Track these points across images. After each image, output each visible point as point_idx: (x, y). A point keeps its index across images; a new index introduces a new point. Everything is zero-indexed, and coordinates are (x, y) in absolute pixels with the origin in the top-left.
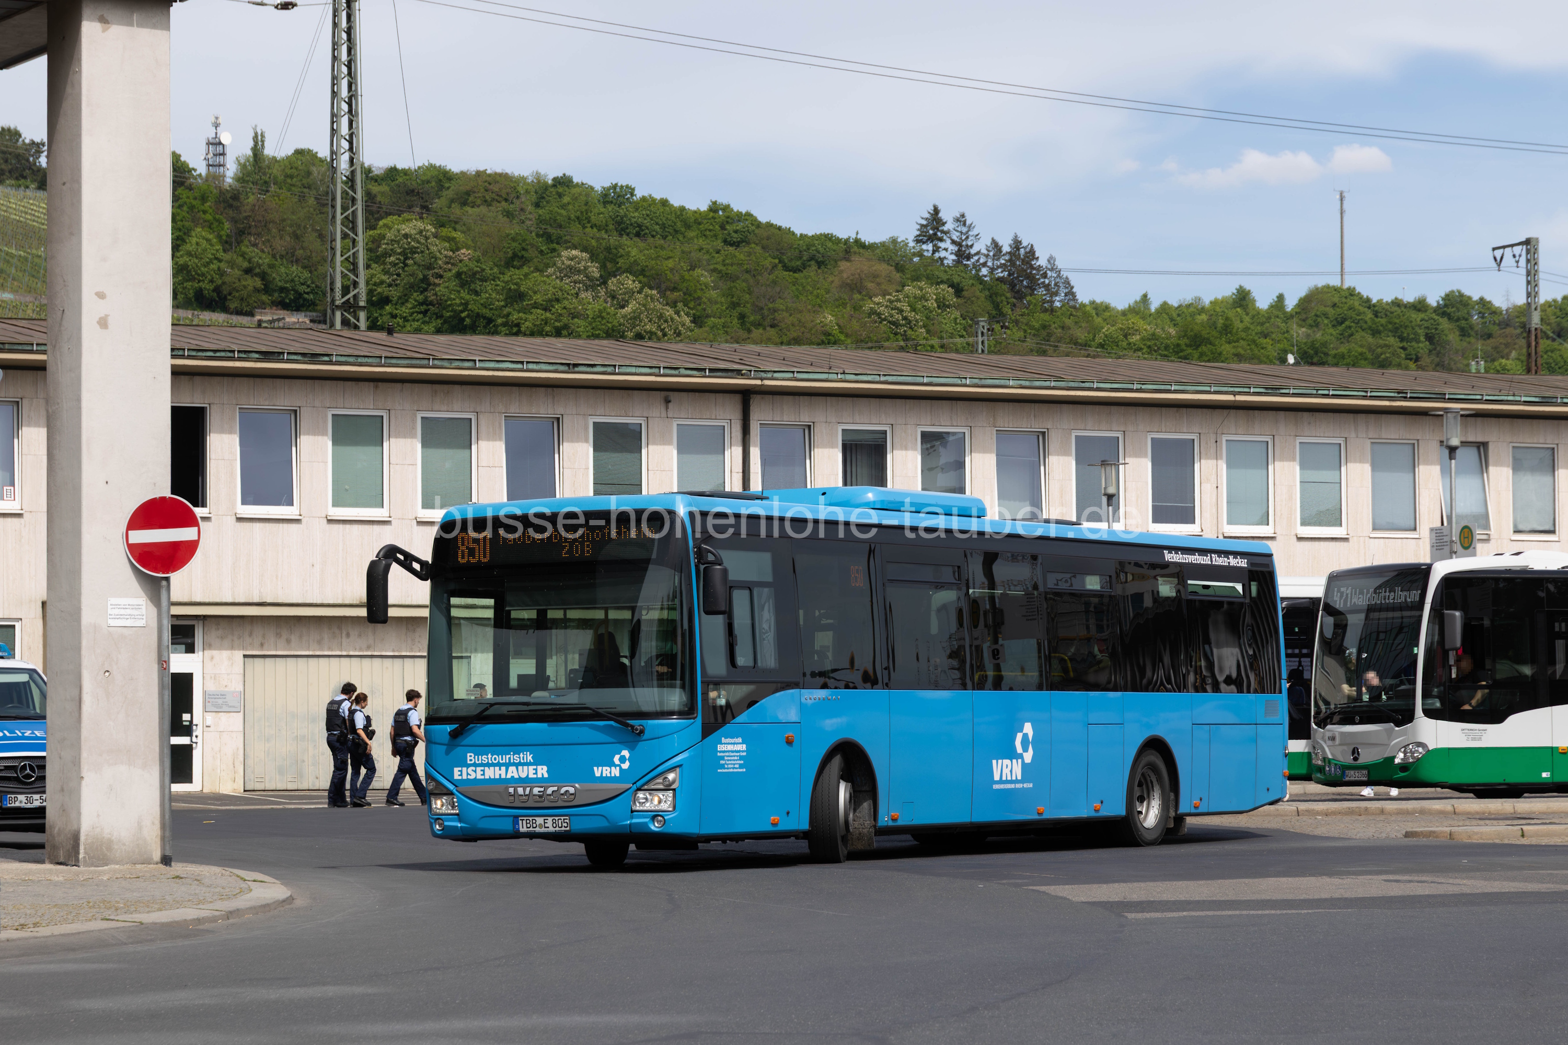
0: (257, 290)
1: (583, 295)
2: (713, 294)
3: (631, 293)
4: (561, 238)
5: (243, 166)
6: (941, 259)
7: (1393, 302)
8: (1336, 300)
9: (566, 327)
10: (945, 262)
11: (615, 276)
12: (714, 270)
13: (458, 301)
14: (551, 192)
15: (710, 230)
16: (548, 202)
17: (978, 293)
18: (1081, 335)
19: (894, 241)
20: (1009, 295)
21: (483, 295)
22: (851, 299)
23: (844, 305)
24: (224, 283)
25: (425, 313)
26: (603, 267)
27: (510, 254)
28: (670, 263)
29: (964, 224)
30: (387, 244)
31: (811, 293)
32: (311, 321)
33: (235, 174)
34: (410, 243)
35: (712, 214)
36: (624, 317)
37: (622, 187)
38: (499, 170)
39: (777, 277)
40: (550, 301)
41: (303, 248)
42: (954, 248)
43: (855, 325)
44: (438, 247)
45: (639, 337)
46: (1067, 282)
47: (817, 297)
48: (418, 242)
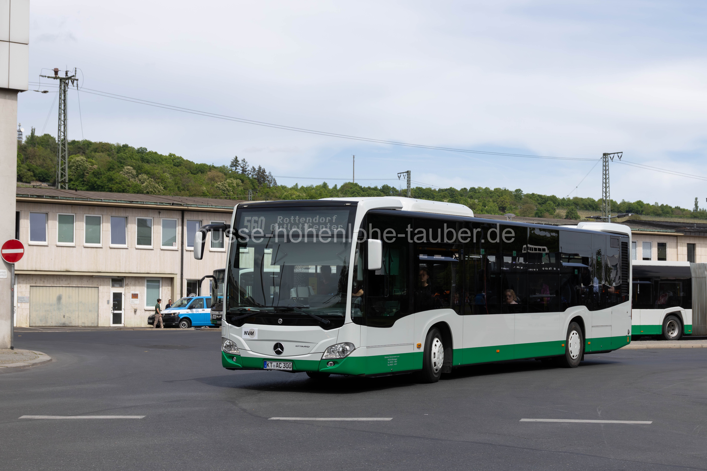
0: (31, 176)
1: (131, 180)
2: (170, 180)
3: (145, 179)
4: (125, 162)
5: (28, 139)
6: (238, 172)
7: (368, 187)
8: (352, 186)
9: (126, 189)
10: (239, 173)
11: (141, 174)
12: (171, 173)
13: (93, 181)
14: (122, 149)
15: (169, 162)
16: (121, 152)
17: (248, 182)
18: (278, 195)
19: (224, 166)
20: (257, 183)
21: (101, 179)
22: (211, 183)
23: (209, 185)
24: (21, 173)
25: (83, 184)
26: (137, 172)
27: (109, 167)
28: (157, 171)
29: (245, 162)
30: (72, 163)
31: (199, 181)
32: (49, 185)
33: (26, 141)
34: (78, 163)
35: (170, 157)
36: (143, 186)
37: (143, 148)
38: (106, 142)
39: (189, 176)
40: (121, 181)
41: (46, 163)
42: (242, 169)
43: (212, 190)
44: (88, 165)
45: (148, 193)
46: (274, 180)
47: (201, 182)
48: (81, 163)
